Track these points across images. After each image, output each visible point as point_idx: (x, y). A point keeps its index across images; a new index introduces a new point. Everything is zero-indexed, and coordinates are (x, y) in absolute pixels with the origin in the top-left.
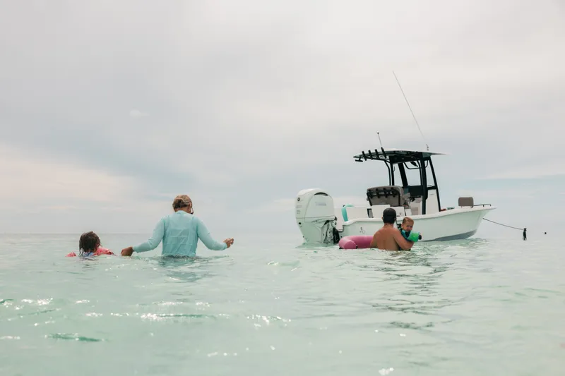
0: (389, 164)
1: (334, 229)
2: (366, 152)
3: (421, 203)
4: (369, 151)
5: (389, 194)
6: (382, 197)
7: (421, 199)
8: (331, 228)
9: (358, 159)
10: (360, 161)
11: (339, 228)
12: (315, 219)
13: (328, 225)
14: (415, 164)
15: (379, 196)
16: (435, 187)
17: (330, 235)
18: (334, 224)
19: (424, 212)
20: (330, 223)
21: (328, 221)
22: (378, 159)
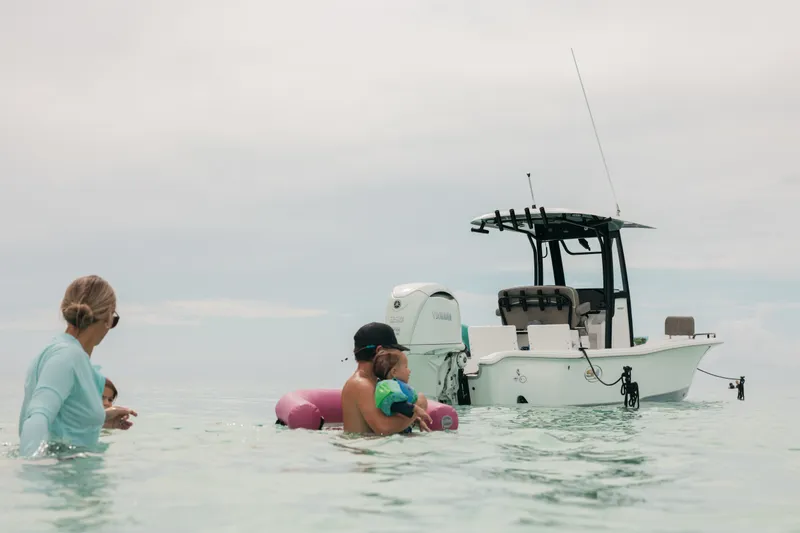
0: (535, 241)
1: (461, 371)
2: (505, 213)
3: (603, 325)
4: (512, 212)
5: (549, 304)
6: (533, 309)
7: (602, 316)
8: (455, 368)
9: (478, 227)
10: (481, 230)
11: (470, 368)
12: (430, 349)
13: (450, 363)
14: (585, 245)
15: (525, 306)
16: (625, 294)
17: (453, 385)
18: (461, 360)
19: (608, 345)
20: (454, 358)
21: (450, 355)
22: (515, 229)
